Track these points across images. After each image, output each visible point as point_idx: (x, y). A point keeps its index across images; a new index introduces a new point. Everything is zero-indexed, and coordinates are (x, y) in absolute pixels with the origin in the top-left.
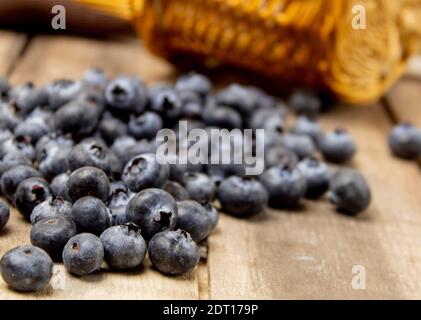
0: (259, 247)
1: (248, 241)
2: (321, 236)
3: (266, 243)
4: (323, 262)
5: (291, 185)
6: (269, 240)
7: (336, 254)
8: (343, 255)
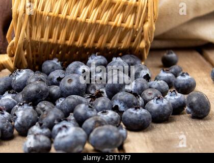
0: (153, 145)
1: (146, 143)
2: (187, 133)
3: (157, 142)
4: (191, 146)
5: (164, 107)
6: (158, 140)
7: (197, 141)
8: (201, 140)
